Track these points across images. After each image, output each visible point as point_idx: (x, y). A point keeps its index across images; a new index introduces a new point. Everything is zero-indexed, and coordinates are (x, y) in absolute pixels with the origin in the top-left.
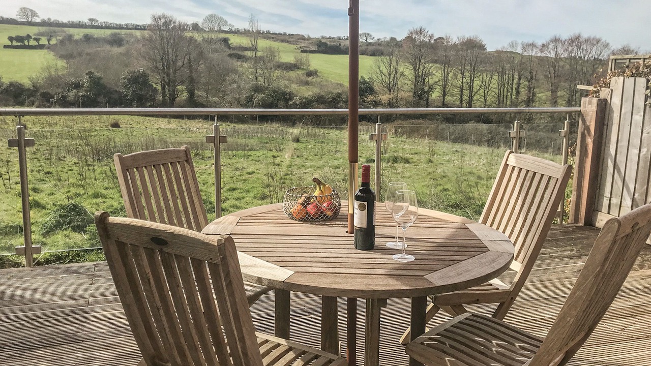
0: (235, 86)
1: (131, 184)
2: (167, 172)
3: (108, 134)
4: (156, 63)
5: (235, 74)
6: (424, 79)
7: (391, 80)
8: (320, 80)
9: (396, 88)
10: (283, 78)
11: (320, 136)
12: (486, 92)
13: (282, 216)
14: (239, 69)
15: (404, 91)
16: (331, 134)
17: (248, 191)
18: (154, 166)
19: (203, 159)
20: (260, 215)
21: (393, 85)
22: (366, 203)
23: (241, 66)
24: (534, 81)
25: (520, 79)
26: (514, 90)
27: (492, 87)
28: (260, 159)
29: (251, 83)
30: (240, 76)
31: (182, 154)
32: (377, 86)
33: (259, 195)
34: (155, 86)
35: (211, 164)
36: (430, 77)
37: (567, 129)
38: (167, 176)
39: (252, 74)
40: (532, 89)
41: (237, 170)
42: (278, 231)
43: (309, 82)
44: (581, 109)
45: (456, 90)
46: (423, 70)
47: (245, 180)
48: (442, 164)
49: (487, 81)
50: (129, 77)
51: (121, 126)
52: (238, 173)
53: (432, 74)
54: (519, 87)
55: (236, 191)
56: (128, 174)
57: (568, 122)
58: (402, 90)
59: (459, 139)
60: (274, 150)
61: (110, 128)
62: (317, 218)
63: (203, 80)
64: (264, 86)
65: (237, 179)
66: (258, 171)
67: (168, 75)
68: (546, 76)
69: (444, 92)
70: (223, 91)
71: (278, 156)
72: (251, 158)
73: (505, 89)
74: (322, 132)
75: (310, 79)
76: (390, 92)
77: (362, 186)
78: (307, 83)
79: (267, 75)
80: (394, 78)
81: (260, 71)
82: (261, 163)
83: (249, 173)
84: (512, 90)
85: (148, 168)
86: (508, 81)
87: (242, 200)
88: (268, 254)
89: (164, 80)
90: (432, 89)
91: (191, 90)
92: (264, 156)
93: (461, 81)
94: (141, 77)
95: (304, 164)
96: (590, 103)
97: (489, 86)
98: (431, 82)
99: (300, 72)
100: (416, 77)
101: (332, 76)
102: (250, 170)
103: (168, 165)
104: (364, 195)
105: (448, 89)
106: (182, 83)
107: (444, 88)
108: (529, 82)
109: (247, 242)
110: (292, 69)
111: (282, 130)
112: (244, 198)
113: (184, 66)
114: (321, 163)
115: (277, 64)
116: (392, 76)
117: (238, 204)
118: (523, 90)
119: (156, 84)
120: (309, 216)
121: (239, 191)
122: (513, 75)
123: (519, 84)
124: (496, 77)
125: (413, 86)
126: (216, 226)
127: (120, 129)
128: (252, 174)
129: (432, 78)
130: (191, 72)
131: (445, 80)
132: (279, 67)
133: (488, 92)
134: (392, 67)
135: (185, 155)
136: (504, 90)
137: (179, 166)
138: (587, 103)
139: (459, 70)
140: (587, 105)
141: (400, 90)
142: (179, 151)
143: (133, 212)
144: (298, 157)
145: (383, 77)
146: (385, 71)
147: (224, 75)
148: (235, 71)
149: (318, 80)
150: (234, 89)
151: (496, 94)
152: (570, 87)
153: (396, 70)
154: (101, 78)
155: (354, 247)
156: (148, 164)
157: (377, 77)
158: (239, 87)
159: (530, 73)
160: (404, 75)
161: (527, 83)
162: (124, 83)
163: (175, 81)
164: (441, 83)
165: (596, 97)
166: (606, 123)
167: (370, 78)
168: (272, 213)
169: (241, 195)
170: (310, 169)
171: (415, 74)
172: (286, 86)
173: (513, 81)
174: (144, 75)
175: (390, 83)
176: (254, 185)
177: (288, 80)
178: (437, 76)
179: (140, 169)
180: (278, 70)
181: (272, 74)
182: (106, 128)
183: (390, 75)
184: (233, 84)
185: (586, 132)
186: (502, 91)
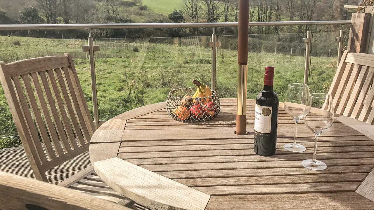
0: (95, 16)
1: (16, 92)
2: (52, 78)
3: (12, 49)
4: (42, 2)
5: (94, 9)
6: (214, 11)
7: (194, 11)
8: (149, 12)
9: (196, 17)
10: (126, 11)
11: (151, 47)
12: (251, 19)
13: (165, 116)
14: (96, 6)
15: (201, 18)
16: (158, 46)
17: (110, 85)
18: (39, 73)
19: (77, 64)
20: (144, 117)
21: (195, 15)
22: (271, 108)
23: (98, 4)
24: (279, 11)
25: (271, 10)
26: (268, 17)
27: (254, 15)
28: (115, 63)
29: (105, 15)
30: (97, 10)
31: (65, 61)
32: (185, 16)
33: (118, 88)
34: (42, 18)
35: (82, 67)
36: (217, 9)
37: (342, 36)
38: (52, 82)
39: (105, 9)
40: (279, 16)
41: (100, 71)
42: (168, 135)
43: (142, 14)
44: (352, 21)
45: (233, 17)
46: (213, 4)
47: (107, 78)
48: (230, 63)
49: (252, 12)
50: (24, 12)
51: (21, 44)
52: (101, 73)
53: (219, 8)
54: (270, 15)
55: (101, 85)
56: (12, 81)
57: (342, 31)
58: (200, 18)
59: (236, 48)
60: (123, 57)
61: (14, 46)
62: (201, 119)
63: (74, 13)
64: (113, 16)
65: (101, 77)
66: (114, 71)
67: (50, 10)
68: (287, 8)
69: (226, 18)
70: (87, 20)
71: (126, 61)
72: (108, 63)
73: (263, 16)
74: (152, 45)
75: (142, 12)
76: (193, 18)
77: (264, 89)
78: (140, 14)
79: (115, 9)
80: (195, 10)
81: (110, 7)
82: (116, 66)
83: (109, 73)
84: (266, 17)
85: (33, 75)
86: (264, 11)
87: (106, 92)
88: (170, 168)
89: (48, 14)
90: (218, 17)
91: (66, 20)
92: (117, 61)
93: (236, 11)
94: (32, 12)
95: (144, 66)
96: (359, 17)
97: (253, 14)
98: (218, 12)
99: (136, 7)
100: (208, 10)
101: (156, 9)
102: (109, 71)
103: (52, 71)
104: (268, 99)
105: (228, 17)
106: (60, 15)
107: (226, 16)
108: (277, 11)
109: (141, 150)
110: (131, 5)
111: (127, 45)
112: (107, 90)
113: (61, 4)
114: (155, 65)
115: (121, 2)
116: (194, 9)
117: (104, 95)
118: (273, 16)
119: (43, 16)
120: (194, 117)
121: (103, 85)
122: (267, 8)
123: (270, 13)
124: (257, 9)
125: (207, 15)
126: (105, 131)
127: (20, 47)
128: (111, 73)
129: (219, 10)
130: (65, 8)
131: (227, 11)
132: (122, 4)
133: (252, 18)
134: (194, 4)
135: (68, 62)
136: (261, 17)
137: (62, 72)
138: (356, 17)
139: (235, 5)
140: (356, 18)
141: (199, 18)
142: (62, 58)
143: (20, 120)
144: (139, 61)
145: (189, 9)
146: (189, 6)
147: (87, 10)
148: (95, 7)
149: (148, 12)
150: (94, 18)
151: (257, 19)
152: (301, 15)
153: (196, 5)
154: (4, 13)
155: (253, 152)
156: (32, 72)
157: (185, 9)
158: (97, 17)
159: (277, 6)
160: (201, 9)
161: (275, 12)
162: (21, 16)
163: (55, 14)
164: (224, 14)
165: (363, 12)
166: (370, 31)
167: (180, 11)
168: (155, 113)
169: (105, 88)
170: (148, 69)
171: (208, 7)
172: (128, 17)
173: (267, 11)
174: (35, 10)
175: (193, 13)
176: (113, 81)
177: (128, 13)
178: (222, 9)
179: (24, 76)
180: (122, 6)
181: (118, 9)
182: (11, 46)
183: (193, 8)
184: (93, 16)
185: (355, 37)
186: (260, 18)
